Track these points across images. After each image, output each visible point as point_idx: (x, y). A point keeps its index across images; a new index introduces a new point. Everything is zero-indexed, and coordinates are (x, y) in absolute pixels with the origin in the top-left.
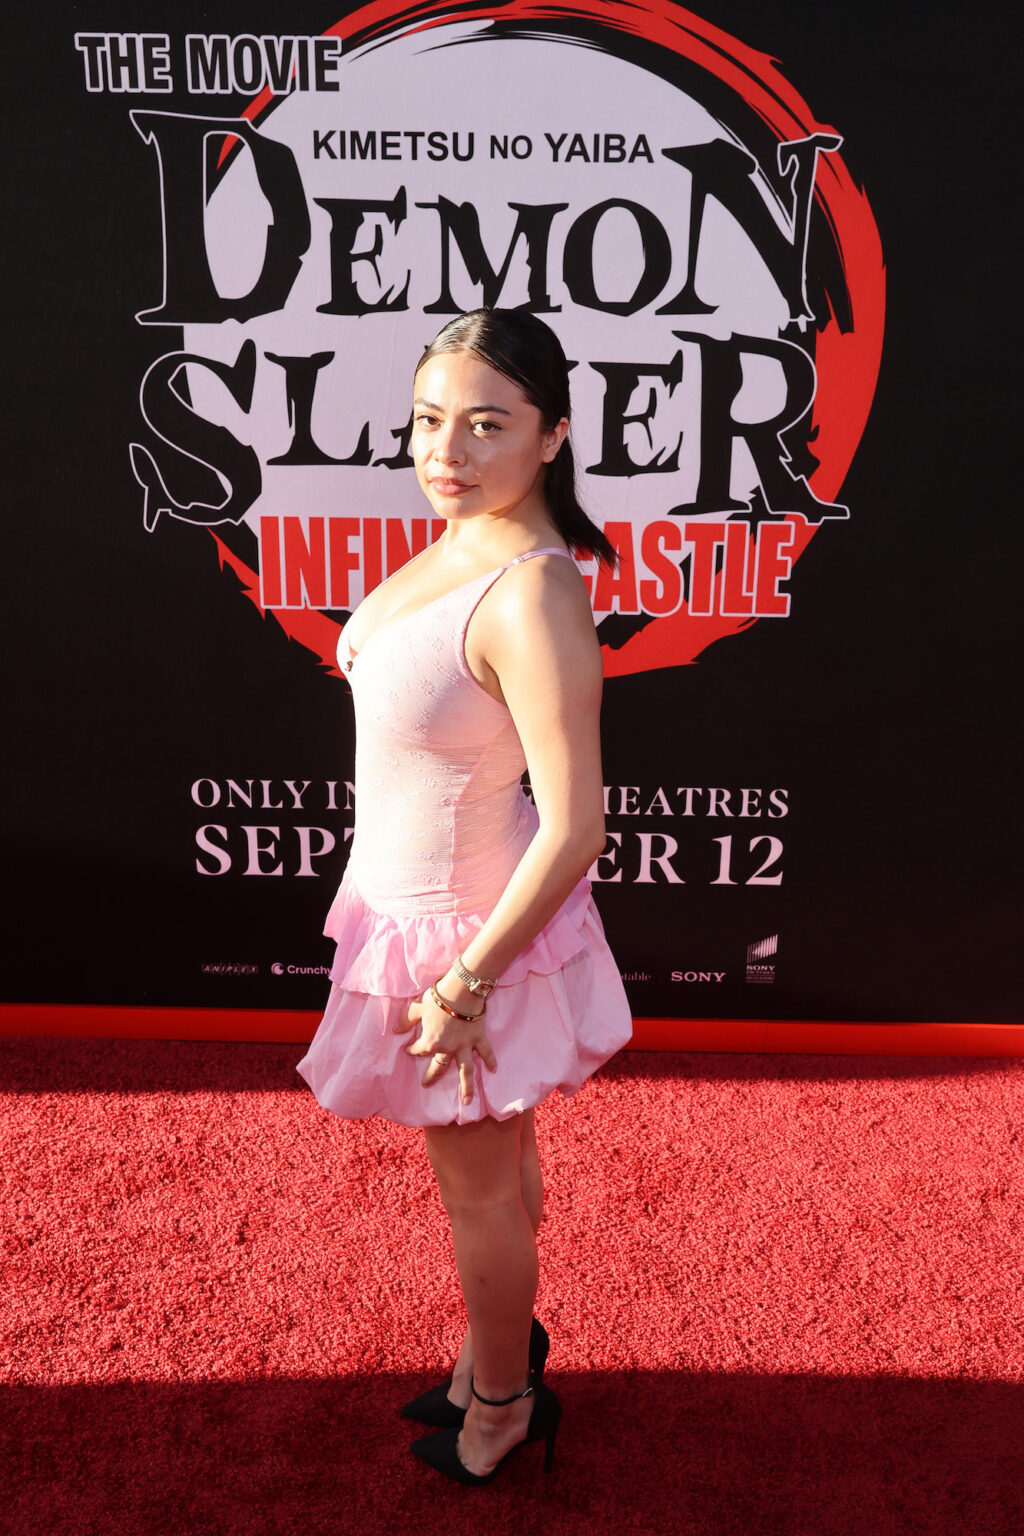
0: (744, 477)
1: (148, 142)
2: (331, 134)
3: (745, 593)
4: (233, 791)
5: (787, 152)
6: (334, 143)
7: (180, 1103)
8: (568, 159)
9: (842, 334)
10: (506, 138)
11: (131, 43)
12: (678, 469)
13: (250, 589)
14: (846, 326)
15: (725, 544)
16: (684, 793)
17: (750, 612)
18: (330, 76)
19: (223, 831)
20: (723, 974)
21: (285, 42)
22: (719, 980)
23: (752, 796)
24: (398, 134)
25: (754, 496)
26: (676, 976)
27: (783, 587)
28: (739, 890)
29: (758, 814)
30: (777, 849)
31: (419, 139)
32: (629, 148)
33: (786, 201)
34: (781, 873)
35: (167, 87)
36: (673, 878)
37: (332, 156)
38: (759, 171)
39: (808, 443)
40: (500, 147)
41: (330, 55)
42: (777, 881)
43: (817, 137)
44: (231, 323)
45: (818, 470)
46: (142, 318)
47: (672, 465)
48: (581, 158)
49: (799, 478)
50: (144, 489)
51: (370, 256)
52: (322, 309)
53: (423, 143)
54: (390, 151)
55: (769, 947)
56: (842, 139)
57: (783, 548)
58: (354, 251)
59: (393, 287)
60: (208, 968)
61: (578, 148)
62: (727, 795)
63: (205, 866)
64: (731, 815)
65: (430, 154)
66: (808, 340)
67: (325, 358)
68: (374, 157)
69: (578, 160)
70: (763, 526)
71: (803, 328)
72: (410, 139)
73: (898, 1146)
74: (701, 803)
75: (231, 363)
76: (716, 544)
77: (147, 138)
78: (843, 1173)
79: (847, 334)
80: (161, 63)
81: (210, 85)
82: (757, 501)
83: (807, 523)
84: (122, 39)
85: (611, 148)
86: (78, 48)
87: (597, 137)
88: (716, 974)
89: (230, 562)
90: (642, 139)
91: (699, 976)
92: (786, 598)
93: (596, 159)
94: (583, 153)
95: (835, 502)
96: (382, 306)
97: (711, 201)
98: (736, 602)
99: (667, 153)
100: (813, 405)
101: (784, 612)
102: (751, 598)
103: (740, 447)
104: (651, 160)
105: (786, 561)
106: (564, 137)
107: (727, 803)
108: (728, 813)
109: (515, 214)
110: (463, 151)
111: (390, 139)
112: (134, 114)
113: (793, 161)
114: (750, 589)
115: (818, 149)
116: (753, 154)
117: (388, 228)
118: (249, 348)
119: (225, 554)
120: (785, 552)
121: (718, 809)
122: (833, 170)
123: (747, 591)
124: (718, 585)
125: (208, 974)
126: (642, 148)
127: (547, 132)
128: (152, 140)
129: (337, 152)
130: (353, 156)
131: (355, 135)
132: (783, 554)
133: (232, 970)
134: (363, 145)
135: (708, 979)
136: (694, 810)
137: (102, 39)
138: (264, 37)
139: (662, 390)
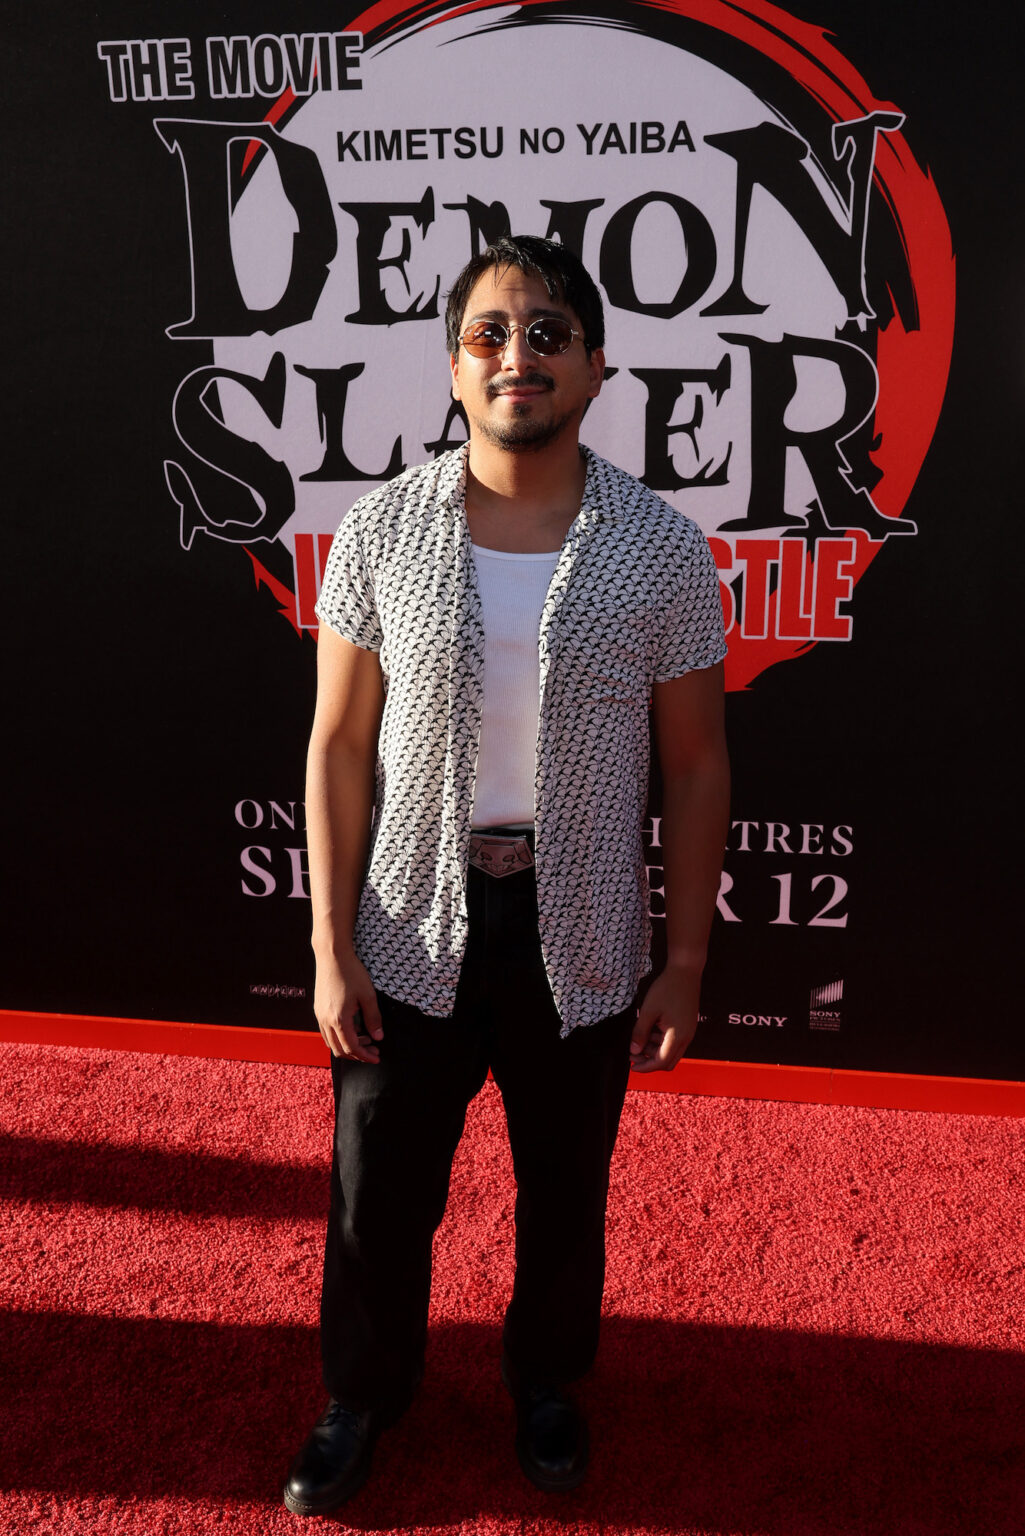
0: (800, 490)
1: (172, 151)
2: (355, 134)
3: (802, 615)
4: (276, 813)
5: (842, 133)
6: (359, 144)
7: (214, 1128)
8: (603, 151)
9: (907, 332)
10: (536, 131)
11: (152, 49)
12: (728, 482)
13: (286, 608)
14: (912, 323)
15: (780, 562)
16: (740, 827)
17: (809, 635)
18: (352, 73)
19: (267, 852)
20: (784, 1019)
21: (306, 40)
22: (780, 1024)
23: (813, 833)
24: (423, 132)
25: (810, 510)
26: (734, 1018)
27: (845, 608)
28: (800, 930)
29: (820, 852)
30: (841, 888)
31: (446, 136)
32: (668, 136)
33: (842, 187)
34: (846, 915)
35: (189, 93)
36: (729, 915)
37: (357, 158)
38: (811, 156)
39: (870, 453)
40: (530, 141)
41: (351, 52)
42: (841, 923)
43: (876, 115)
44: (260, 335)
45: (881, 483)
46: (172, 332)
47: (720, 478)
48: (617, 149)
49: (860, 490)
50: (180, 507)
51: (398, 262)
52: (350, 319)
53: (450, 140)
54: (416, 150)
55: (834, 992)
56: (904, 117)
57: (843, 566)
58: (381, 257)
59: (422, 293)
60: (256, 989)
61: (613, 139)
62: (786, 831)
63: (251, 888)
64: (791, 852)
65: (457, 152)
66: (869, 340)
67: (355, 370)
68: (399, 157)
69: (613, 151)
70: (821, 542)
71: (863, 327)
72: (435, 137)
73: (957, 1221)
74: (758, 838)
75: (261, 377)
76: (769, 562)
77: (172, 147)
78: (889, 1249)
79: (910, 333)
80: (183, 68)
81: (232, 89)
82: (814, 516)
83: (870, 540)
84: (144, 46)
85: (649, 137)
86: (102, 57)
87: (633, 126)
88: (777, 1019)
89: (265, 581)
90: (682, 126)
91: (758, 1019)
92: (847, 620)
93: (633, 150)
94: (619, 144)
95: (900, 517)
96: (412, 314)
97: (759, 191)
98: (793, 624)
99: (709, 140)
100: (874, 411)
101: (846, 636)
102: (809, 620)
103: (794, 457)
104: (692, 149)
105: (848, 581)
106: (598, 127)
107: (786, 839)
108: (787, 849)
109: (548, 212)
110: (492, 147)
111: (415, 138)
112: (157, 123)
113: (850, 145)
114: (807, 610)
115: (877, 128)
116: (805, 138)
117: (415, 232)
118: (278, 361)
119: (261, 572)
120: (846, 570)
121: (777, 844)
122: (894, 151)
123: (805, 613)
124: (772, 606)
125: (255, 994)
126: (683, 136)
127: (580, 123)
128: (176, 149)
129: (362, 154)
130: (378, 158)
131: (379, 135)
132: (843, 574)
133: (280, 993)
134: (389, 145)
135: (768, 1023)
136: (750, 845)
137: (125, 46)
138: (284, 36)
139: (709, 398)
